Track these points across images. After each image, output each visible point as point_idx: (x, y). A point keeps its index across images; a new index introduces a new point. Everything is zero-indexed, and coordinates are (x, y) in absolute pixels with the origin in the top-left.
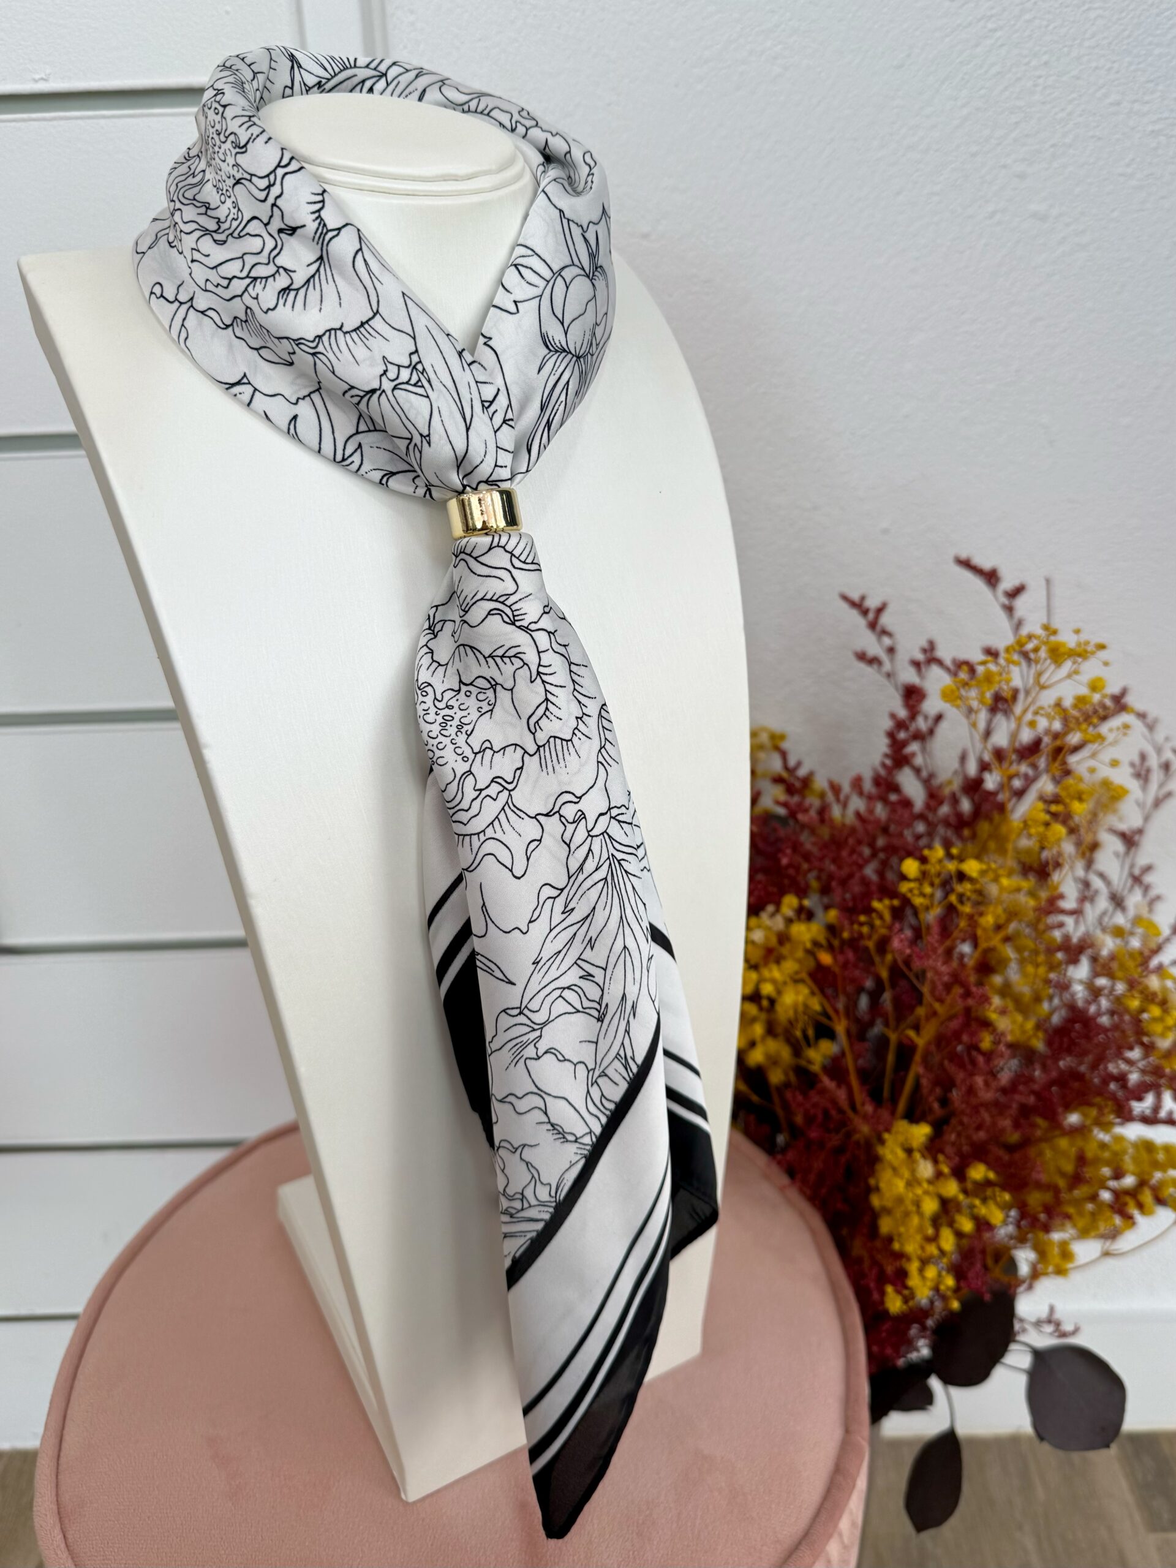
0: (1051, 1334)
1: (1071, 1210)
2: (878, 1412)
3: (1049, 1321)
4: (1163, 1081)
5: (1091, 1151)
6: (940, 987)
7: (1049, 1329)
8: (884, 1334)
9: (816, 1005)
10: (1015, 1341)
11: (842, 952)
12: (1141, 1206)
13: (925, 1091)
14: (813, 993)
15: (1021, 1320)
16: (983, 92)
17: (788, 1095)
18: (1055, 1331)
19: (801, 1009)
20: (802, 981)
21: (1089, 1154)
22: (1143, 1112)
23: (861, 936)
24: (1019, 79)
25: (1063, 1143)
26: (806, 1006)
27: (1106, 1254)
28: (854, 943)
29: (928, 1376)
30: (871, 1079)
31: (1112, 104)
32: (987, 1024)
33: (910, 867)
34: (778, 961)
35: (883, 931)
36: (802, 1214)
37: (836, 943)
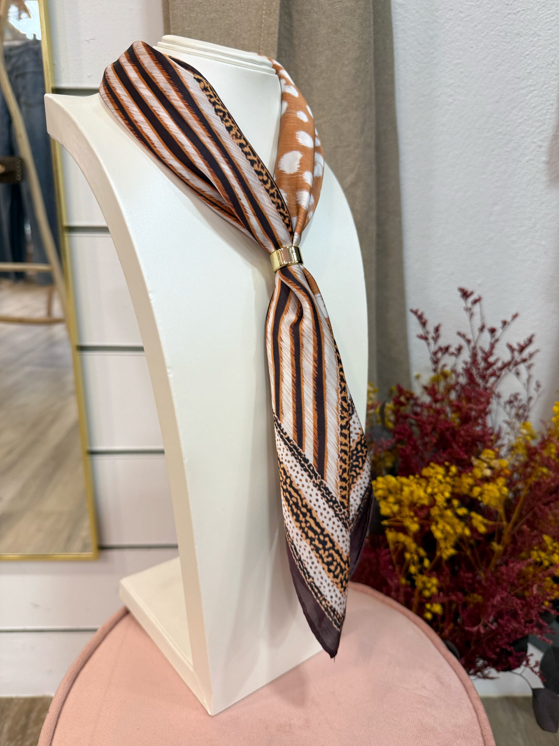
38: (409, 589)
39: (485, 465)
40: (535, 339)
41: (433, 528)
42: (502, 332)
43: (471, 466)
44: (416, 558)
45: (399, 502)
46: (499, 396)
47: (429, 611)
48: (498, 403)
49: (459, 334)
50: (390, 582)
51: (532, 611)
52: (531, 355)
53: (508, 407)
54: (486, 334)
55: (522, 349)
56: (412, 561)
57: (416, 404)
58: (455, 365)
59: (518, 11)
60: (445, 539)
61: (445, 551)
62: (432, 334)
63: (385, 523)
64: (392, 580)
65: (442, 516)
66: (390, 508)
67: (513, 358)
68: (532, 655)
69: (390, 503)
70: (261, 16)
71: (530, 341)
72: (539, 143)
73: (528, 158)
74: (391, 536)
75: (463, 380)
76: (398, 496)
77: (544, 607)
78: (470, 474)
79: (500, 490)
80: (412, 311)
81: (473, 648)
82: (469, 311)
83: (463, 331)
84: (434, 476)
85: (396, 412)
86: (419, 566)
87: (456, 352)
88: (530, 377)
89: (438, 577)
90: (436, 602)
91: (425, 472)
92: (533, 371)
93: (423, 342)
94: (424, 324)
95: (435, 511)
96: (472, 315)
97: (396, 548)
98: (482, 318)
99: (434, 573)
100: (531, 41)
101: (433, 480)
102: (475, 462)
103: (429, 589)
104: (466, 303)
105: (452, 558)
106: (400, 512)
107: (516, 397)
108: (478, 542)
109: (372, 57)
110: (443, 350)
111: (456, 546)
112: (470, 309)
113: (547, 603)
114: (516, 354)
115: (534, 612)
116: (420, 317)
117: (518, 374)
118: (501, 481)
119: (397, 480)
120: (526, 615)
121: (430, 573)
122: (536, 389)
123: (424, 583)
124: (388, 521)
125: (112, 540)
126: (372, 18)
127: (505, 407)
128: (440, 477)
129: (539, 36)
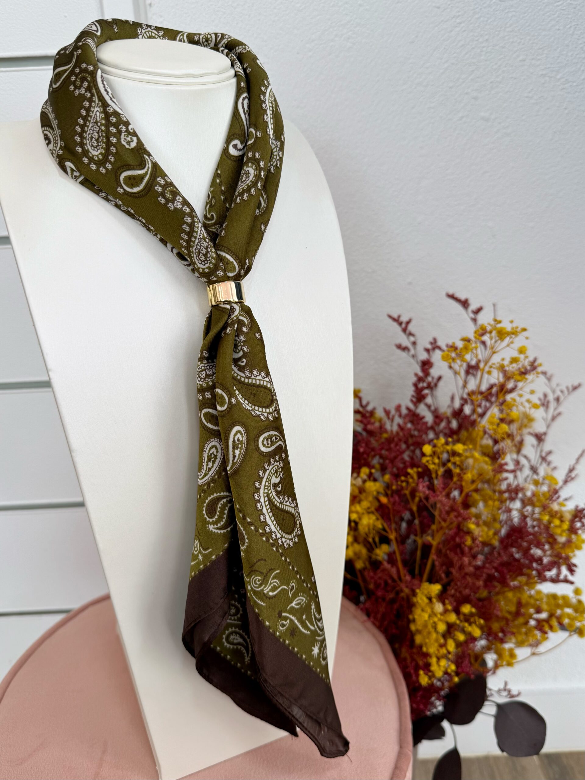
0: (506, 696)
1: (514, 630)
2: (417, 740)
3: (505, 690)
4: (561, 561)
5: (524, 598)
6: (444, 513)
7: (505, 693)
8: (419, 698)
9: (379, 525)
10: (487, 700)
11: (392, 496)
12: (551, 628)
13: (437, 568)
14: (377, 519)
15: (490, 690)
16: (455, 55)
17: (366, 573)
18: (508, 695)
19: (371, 527)
20: (372, 513)
21: (524, 601)
22: (551, 577)
23: (402, 488)
24: (473, 48)
25: (510, 595)
26: (374, 526)
27: (534, 654)
28: (398, 492)
29: (442, 720)
30: (409, 564)
31: (521, 61)
32: (469, 532)
33: (427, 449)
34: (359, 502)
35: (413, 485)
36: (374, 636)
37: (389, 492)
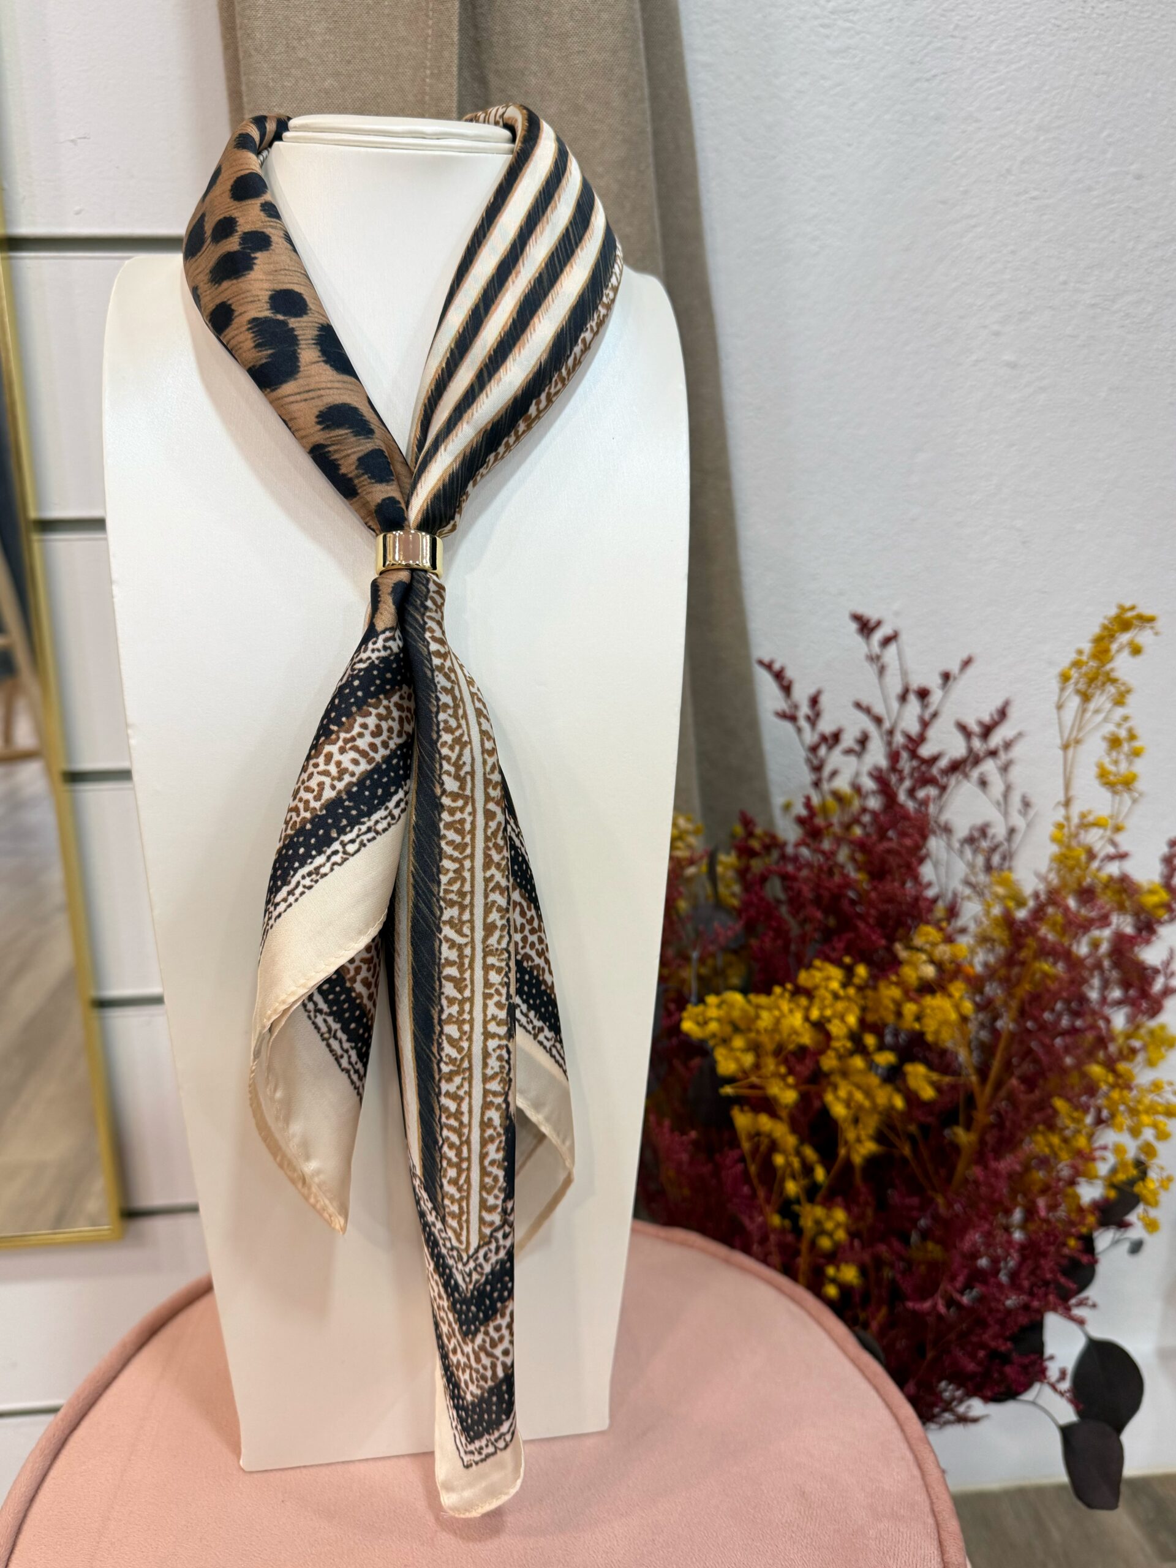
38: (790, 1238)
39: (924, 957)
40: (1013, 713)
41: (829, 1097)
42: (944, 697)
43: (896, 963)
44: (796, 1163)
45: (755, 1048)
46: (947, 830)
47: (833, 1281)
48: (949, 846)
49: (858, 705)
50: (746, 1221)
51: (1042, 1262)
52: (1008, 745)
53: (968, 852)
54: (914, 705)
55: (987, 731)
56: (788, 1171)
57: (783, 857)
58: (857, 774)
59: (935, 76)
60: (856, 1121)
61: (857, 1146)
62: (805, 709)
63: (728, 1090)
64: (751, 1218)
65: (845, 1074)
66: (737, 1060)
67: (970, 750)
68: (1052, 1358)
69: (738, 1050)
70: (424, 80)
71: (1002, 714)
72: (996, 327)
73: (974, 357)
74: (742, 1120)
75: (874, 803)
76: (753, 1035)
77: (1066, 1251)
78: (894, 978)
79: (957, 1007)
80: (761, 663)
81: (930, 1355)
82: (875, 661)
83: (865, 702)
84: (823, 984)
85: (742, 873)
86: (804, 1182)
87: (857, 748)
88: (1008, 789)
89: (848, 1209)
90: (847, 1262)
91: (804, 978)
92: (1015, 773)
93: (788, 726)
94: (787, 689)
95: (829, 1062)
96: (882, 670)
97: (756, 1149)
98: (904, 673)
99: (839, 1200)
100: (964, 132)
101: (822, 992)
102: (903, 954)
103: (830, 1235)
104: (868, 644)
105: (871, 1161)
106: (757, 1066)
107: (983, 831)
108: (924, 1128)
109: (651, 160)
110: (830, 741)
111: (880, 1137)
112: (878, 657)
113: (1072, 1242)
114: (977, 743)
115: (1047, 1264)
116: (779, 676)
117: (983, 783)
118: (958, 989)
119: (749, 1002)
120: (1033, 1272)
121: (828, 1196)
122: (1023, 811)
123: (818, 1223)
124: (733, 1088)
125: (152, 1196)
126: (645, 83)
127: (961, 853)
128: (835, 985)
129: (977, 121)
